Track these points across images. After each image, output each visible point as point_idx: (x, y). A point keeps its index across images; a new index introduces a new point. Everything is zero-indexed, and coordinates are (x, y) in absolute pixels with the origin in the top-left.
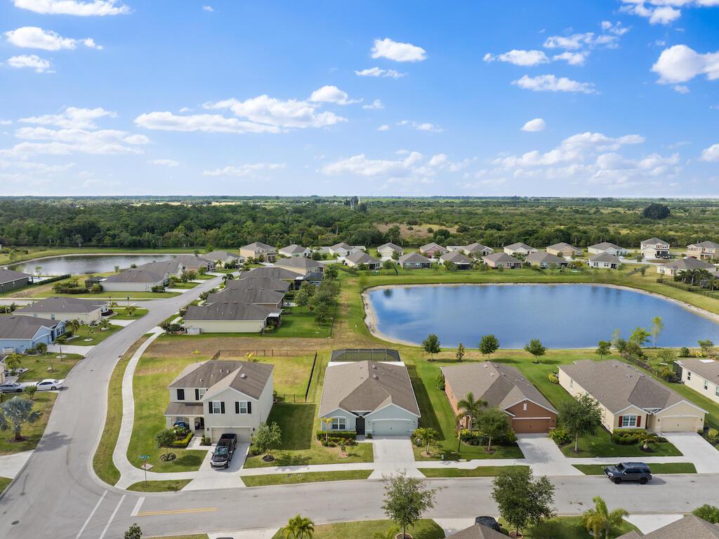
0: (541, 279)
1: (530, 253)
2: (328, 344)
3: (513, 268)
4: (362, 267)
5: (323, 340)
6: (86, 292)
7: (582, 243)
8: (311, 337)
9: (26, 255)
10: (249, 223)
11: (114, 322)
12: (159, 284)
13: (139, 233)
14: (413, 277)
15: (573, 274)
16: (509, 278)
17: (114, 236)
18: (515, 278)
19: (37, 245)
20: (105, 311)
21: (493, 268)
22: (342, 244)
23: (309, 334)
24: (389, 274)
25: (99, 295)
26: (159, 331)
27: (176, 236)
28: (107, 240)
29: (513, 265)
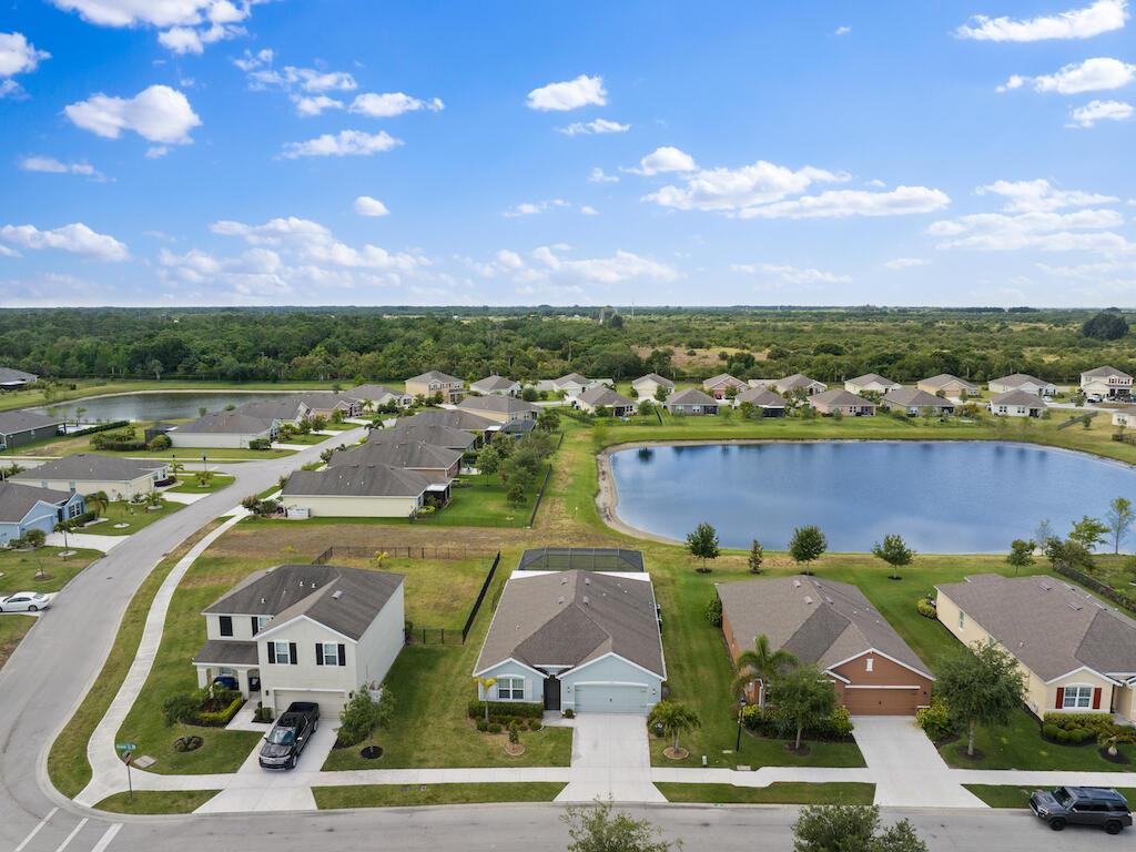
0: (908, 434)
1: (890, 391)
2: (524, 538)
3: (858, 414)
4: (601, 412)
5: (517, 532)
6: (143, 448)
7: (977, 377)
8: (497, 526)
9: (72, 392)
10: (429, 342)
11: (170, 497)
12: (264, 435)
13: (254, 357)
14: (687, 429)
15: (964, 426)
16: (851, 431)
17: (212, 362)
18: (862, 431)
19: (93, 377)
20: (161, 479)
21: (824, 415)
22: (574, 375)
23: (496, 521)
24: (647, 424)
25: (162, 453)
26: (242, 513)
27: (310, 363)
28: (201, 368)
29: (858, 410)
